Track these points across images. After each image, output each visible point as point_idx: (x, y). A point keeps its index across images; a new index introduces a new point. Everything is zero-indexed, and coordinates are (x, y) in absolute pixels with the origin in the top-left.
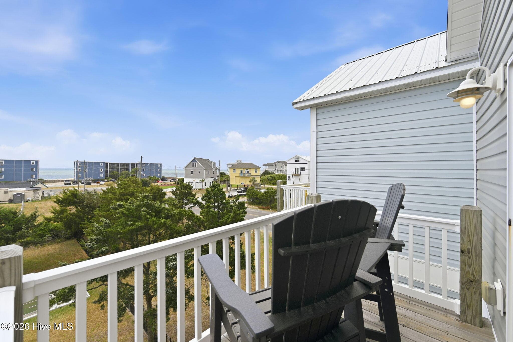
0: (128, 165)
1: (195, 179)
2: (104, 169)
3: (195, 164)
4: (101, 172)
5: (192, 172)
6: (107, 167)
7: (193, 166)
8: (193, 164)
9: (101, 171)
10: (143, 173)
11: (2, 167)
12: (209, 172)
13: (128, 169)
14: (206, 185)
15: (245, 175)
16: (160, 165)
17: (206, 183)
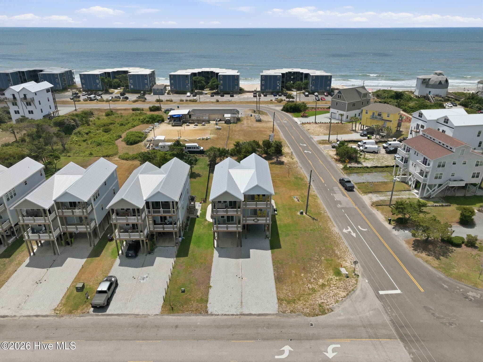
1: (338, 111)
2: (280, 81)
3: (340, 96)
4: (278, 84)
5: (337, 103)
7: (338, 98)
8: (339, 96)
10: (313, 86)
11: (221, 80)
12: (354, 105)
13: (301, 79)
14: (347, 118)
15: (376, 118)
16: (330, 77)
17: (347, 116)
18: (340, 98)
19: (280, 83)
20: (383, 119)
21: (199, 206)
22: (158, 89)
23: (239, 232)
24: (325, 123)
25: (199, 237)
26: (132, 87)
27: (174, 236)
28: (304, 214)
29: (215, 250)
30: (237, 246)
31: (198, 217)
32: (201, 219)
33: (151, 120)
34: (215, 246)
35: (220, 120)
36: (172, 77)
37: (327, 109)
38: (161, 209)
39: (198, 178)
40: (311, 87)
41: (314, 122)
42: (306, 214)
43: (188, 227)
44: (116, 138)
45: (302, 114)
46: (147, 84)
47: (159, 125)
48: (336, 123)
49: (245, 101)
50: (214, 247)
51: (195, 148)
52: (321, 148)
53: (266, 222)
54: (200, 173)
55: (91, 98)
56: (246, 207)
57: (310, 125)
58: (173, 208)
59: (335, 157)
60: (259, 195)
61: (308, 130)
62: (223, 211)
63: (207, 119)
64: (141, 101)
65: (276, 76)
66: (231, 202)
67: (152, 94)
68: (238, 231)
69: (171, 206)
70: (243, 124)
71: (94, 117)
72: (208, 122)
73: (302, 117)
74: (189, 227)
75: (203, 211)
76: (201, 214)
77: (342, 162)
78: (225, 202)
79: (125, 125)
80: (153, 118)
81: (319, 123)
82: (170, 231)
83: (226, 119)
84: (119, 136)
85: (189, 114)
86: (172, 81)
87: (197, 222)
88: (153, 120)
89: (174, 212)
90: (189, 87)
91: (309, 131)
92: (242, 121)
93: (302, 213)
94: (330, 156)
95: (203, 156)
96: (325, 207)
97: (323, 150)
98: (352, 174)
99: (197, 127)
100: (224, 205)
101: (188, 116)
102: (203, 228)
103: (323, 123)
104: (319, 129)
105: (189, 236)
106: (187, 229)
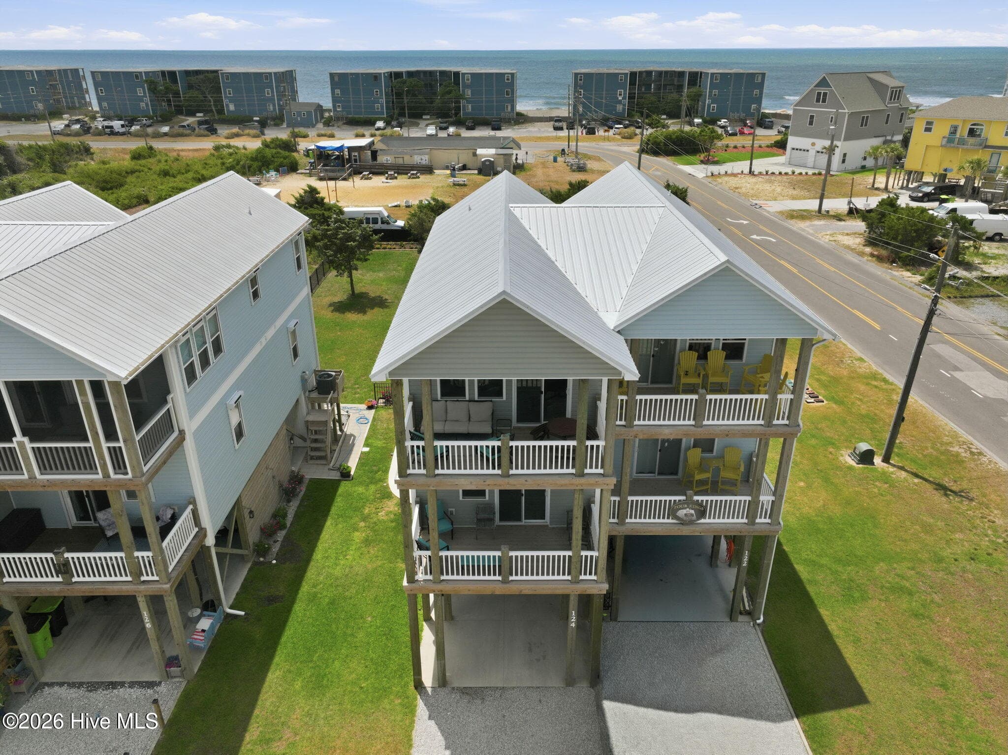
0: (681, 74)
1: (815, 141)
2: (625, 91)
3: (825, 94)
4: (620, 98)
5: (812, 117)
6: (632, 83)
7: (818, 101)
8: (819, 94)
9: (620, 95)
10: (712, 103)
11: (468, 86)
12: (864, 121)
13: (680, 88)
14: (844, 161)
15: (962, 142)
16: (760, 78)
17: (845, 155)
18: (824, 101)
19: (625, 94)
20: (990, 143)
21: (361, 420)
22: (299, 113)
23: (585, 600)
24: (780, 173)
25: (332, 602)
26: (232, 107)
27: (145, 615)
28: (877, 460)
29: (422, 710)
30: (570, 682)
31: (346, 475)
32: (361, 489)
33: (256, 164)
34: (428, 677)
35: (464, 168)
36: (336, 79)
37: (768, 146)
38: (19, 437)
39: (377, 310)
40: (709, 106)
41: (747, 171)
42: (886, 459)
43: (281, 535)
44: (126, 202)
45: (703, 156)
46: (272, 100)
47: (280, 179)
48: (814, 174)
49: (534, 137)
50: (419, 685)
51: (375, 221)
52: (804, 230)
53: (752, 522)
54: (386, 297)
55: (111, 127)
56: (629, 425)
57: (736, 179)
58: (111, 435)
59: (868, 250)
60: (702, 349)
61: (737, 188)
62: (482, 458)
63: (424, 162)
64: (248, 135)
65: (616, 75)
66: (527, 390)
67: (285, 125)
68: (579, 589)
69: (92, 418)
70: (534, 176)
71: (92, 159)
72: (428, 170)
73: (702, 162)
74: (286, 538)
75: (380, 444)
76: (364, 459)
77: (908, 265)
78: (491, 388)
79: (174, 177)
80: (264, 157)
81: (760, 173)
82: (113, 591)
83: (483, 160)
84: (138, 197)
85: (373, 148)
86: (338, 91)
87: (339, 503)
88: (263, 165)
89: (119, 464)
90: (382, 107)
91: (739, 190)
92: (530, 169)
93: (866, 458)
94: (848, 247)
95: (402, 246)
96: (952, 425)
97: (811, 235)
98: (972, 300)
99: (393, 183)
100: (483, 410)
101: (369, 153)
102: (367, 542)
103: (773, 173)
104: (767, 187)
105: (271, 600)
106: (276, 548)
